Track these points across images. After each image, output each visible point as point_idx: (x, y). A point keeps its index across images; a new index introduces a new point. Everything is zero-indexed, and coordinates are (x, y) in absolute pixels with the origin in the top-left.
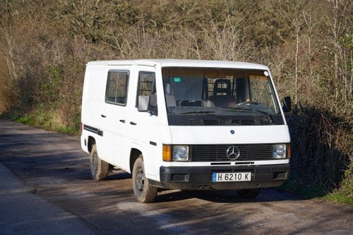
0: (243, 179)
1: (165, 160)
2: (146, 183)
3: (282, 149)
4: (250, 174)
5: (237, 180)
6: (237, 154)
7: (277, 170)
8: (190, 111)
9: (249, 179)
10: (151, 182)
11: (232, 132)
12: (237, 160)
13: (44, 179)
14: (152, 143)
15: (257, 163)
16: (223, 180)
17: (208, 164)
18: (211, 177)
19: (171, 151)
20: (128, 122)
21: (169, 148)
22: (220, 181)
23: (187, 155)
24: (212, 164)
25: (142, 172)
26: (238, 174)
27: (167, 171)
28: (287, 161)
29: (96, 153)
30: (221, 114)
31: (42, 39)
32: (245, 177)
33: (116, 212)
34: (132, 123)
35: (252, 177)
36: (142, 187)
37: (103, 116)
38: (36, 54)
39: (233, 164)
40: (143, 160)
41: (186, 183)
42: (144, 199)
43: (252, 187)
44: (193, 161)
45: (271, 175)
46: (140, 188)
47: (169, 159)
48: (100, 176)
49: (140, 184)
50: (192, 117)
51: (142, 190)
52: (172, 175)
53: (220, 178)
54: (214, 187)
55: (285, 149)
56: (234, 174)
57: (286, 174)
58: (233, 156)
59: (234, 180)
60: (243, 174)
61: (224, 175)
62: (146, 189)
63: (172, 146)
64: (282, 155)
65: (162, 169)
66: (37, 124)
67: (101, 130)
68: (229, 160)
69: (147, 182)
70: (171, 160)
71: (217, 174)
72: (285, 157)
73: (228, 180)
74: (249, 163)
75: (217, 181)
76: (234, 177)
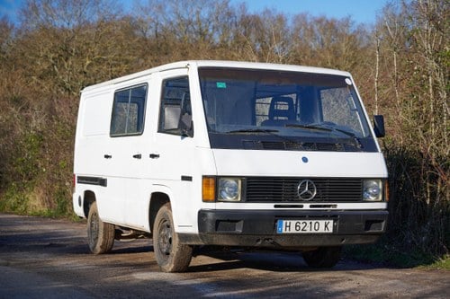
0: (322, 230)
1: (205, 201)
2: (176, 242)
3: (376, 187)
4: (331, 222)
5: (313, 231)
6: (313, 192)
7: (370, 218)
8: (242, 129)
9: (331, 230)
10: (183, 237)
11: (305, 160)
12: (312, 201)
13: (19, 254)
14: (184, 178)
15: (342, 206)
16: (293, 230)
17: (269, 206)
18: (275, 227)
19: (215, 185)
20: (146, 156)
21: (212, 181)
22: (288, 232)
23: (239, 193)
24: (275, 206)
25: (169, 227)
26: (314, 222)
27: (210, 215)
28: (383, 206)
29: (96, 214)
30: (287, 135)
31: (17, 101)
32: (324, 227)
33: (131, 282)
34: (153, 156)
35: (334, 227)
36: (169, 248)
37: (107, 157)
38: (7, 120)
39: (306, 206)
40: (170, 208)
41: (238, 234)
42: (173, 265)
43: (334, 242)
44: (248, 201)
45: (362, 225)
46: (165, 250)
47: (212, 198)
48: (101, 247)
49: (165, 246)
50: (245, 137)
51: (168, 254)
52: (217, 223)
53: (289, 227)
54: (279, 241)
55: (381, 187)
56: (308, 222)
57: (383, 224)
58: (307, 196)
59: (308, 231)
60: (322, 223)
61: (293, 223)
62: (175, 250)
63: (217, 178)
64: (376, 195)
65: (202, 214)
66: (7, 209)
67: (104, 178)
68: (301, 201)
69: (177, 239)
70: (216, 200)
71: (284, 222)
72: (380, 198)
73: (300, 232)
74: (329, 206)
75: (284, 231)
76: (309, 227)
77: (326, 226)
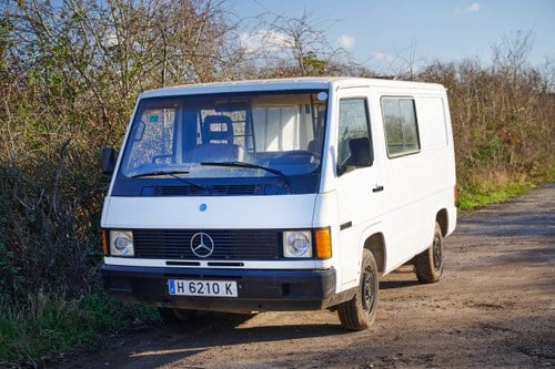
0: (223, 293)
4: (234, 284)
5: (212, 294)
6: (210, 247)
9: (235, 294)
11: (203, 207)
12: (210, 258)
15: (249, 264)
16: (187, 292)
17: (161, 263)
18: (166, 287)
21: (104, 235)
22: (181, 293)
24: (168, 263)
32: (226, 290)
35: (239, 290)
39: (204, 264)
53: (182, 288)
58: (202, 251)
59: (206, 294)
60: (222, 284)
63: (109, 231)
68: (197, 258)
70: (109, 254)
71: (176, 282)
73: (196, 294)
75: (177, 293)
76: (206, 289)
77: (228, 289)
